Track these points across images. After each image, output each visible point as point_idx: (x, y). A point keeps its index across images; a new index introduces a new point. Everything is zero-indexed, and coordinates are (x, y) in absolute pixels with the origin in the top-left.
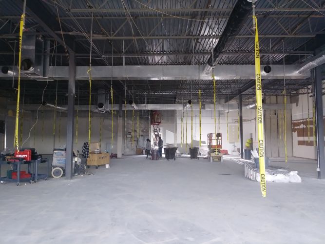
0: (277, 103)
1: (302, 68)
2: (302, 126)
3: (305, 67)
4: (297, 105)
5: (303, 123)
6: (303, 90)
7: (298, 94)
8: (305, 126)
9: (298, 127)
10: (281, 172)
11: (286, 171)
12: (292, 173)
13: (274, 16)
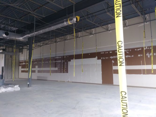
0: (12, 52)
1: (24, 37)
2: (24, 64)
3: (26, 36)
4: (22, 54)
5: (24, 62)
6: (25, 47)
7: (23, 49)
8: (25, 64)
9: (22, 64)
10: (10, 87)
11: (13, 85)
12: (16, 86)
13: (12, 8)
